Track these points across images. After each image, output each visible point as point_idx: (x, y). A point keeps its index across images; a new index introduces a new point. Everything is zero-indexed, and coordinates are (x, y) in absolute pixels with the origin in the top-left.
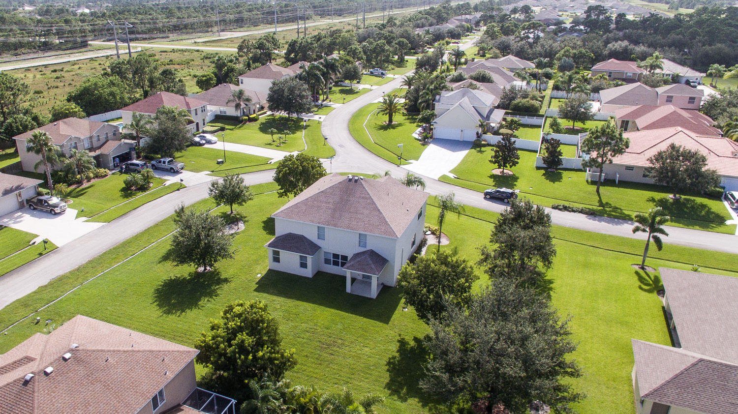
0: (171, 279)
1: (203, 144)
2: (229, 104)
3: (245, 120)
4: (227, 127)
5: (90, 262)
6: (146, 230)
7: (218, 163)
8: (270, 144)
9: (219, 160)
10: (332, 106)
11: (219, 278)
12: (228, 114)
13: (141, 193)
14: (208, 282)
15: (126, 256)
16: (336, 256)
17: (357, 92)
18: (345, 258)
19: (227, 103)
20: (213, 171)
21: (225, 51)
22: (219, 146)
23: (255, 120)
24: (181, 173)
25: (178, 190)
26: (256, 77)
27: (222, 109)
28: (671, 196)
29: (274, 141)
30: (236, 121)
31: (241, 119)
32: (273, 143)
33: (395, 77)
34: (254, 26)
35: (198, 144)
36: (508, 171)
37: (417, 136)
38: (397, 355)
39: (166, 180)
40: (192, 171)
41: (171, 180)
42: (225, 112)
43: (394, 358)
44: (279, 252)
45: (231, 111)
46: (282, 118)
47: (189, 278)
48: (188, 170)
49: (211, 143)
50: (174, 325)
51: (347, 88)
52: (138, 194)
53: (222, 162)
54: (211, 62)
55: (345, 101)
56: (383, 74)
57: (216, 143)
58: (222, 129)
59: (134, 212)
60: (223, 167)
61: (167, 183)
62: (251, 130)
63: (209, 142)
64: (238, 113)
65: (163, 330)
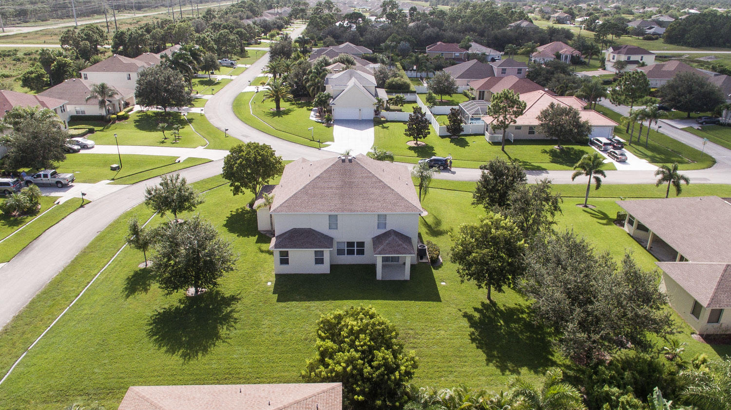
0: (159, 313)
1: (78, 151)
2: (88, 102)
3: (114, 118)
4: (96, 128)
5: (17, 318)
6: (73, 262)
7: (113, 169)
8: (163, 142)
9: (115, 166)
10: (203, 97)
11: (223, 298)
12: (87, 114)
13: (30, 218)
14: (213, 305)
15: (70, 300)
16: (350, 244)
17: (218, 83)
18: (361, 244)
19: (87, 100)
20: (113, 179)
21: (25, 48)
22: (100, 150)
23: (125, 118)
24: (72, 186)
25: (82, 206)
26: (104, 71)
27: (78, 108)
28: (556, 147)
29: (166, 139)
30: (103, 122)
31: (108, 117)
32: (165, 141)
33: (246, 67)
34: (43, 21)
35: (71, 151)
36: (421, 142)
37: (314, 119)
38: (472, 330)
39: (57, 198)
40: (85, 182)
41: (63, 197)
42: (83, 112)
43: (473, 333)
44: (287, 252)
45: (93, 109)
46: (157, 114)
47: (182, 306)
48: (79, 182)
49: (88, 148)
50: (207, 367)
51: (205, 79)
52: (27, 220)
53: (118, 168)
54: (14, 60)
55: (214, 92)
56: (232, 64)
57: (93, 147)
58: (91, 131)
59: (36, 243)
60: (122, 173)
61: (62, 201)
62: (127, 130)
63: (85, 147)
64: (103, 112)
65: (198, 377)
